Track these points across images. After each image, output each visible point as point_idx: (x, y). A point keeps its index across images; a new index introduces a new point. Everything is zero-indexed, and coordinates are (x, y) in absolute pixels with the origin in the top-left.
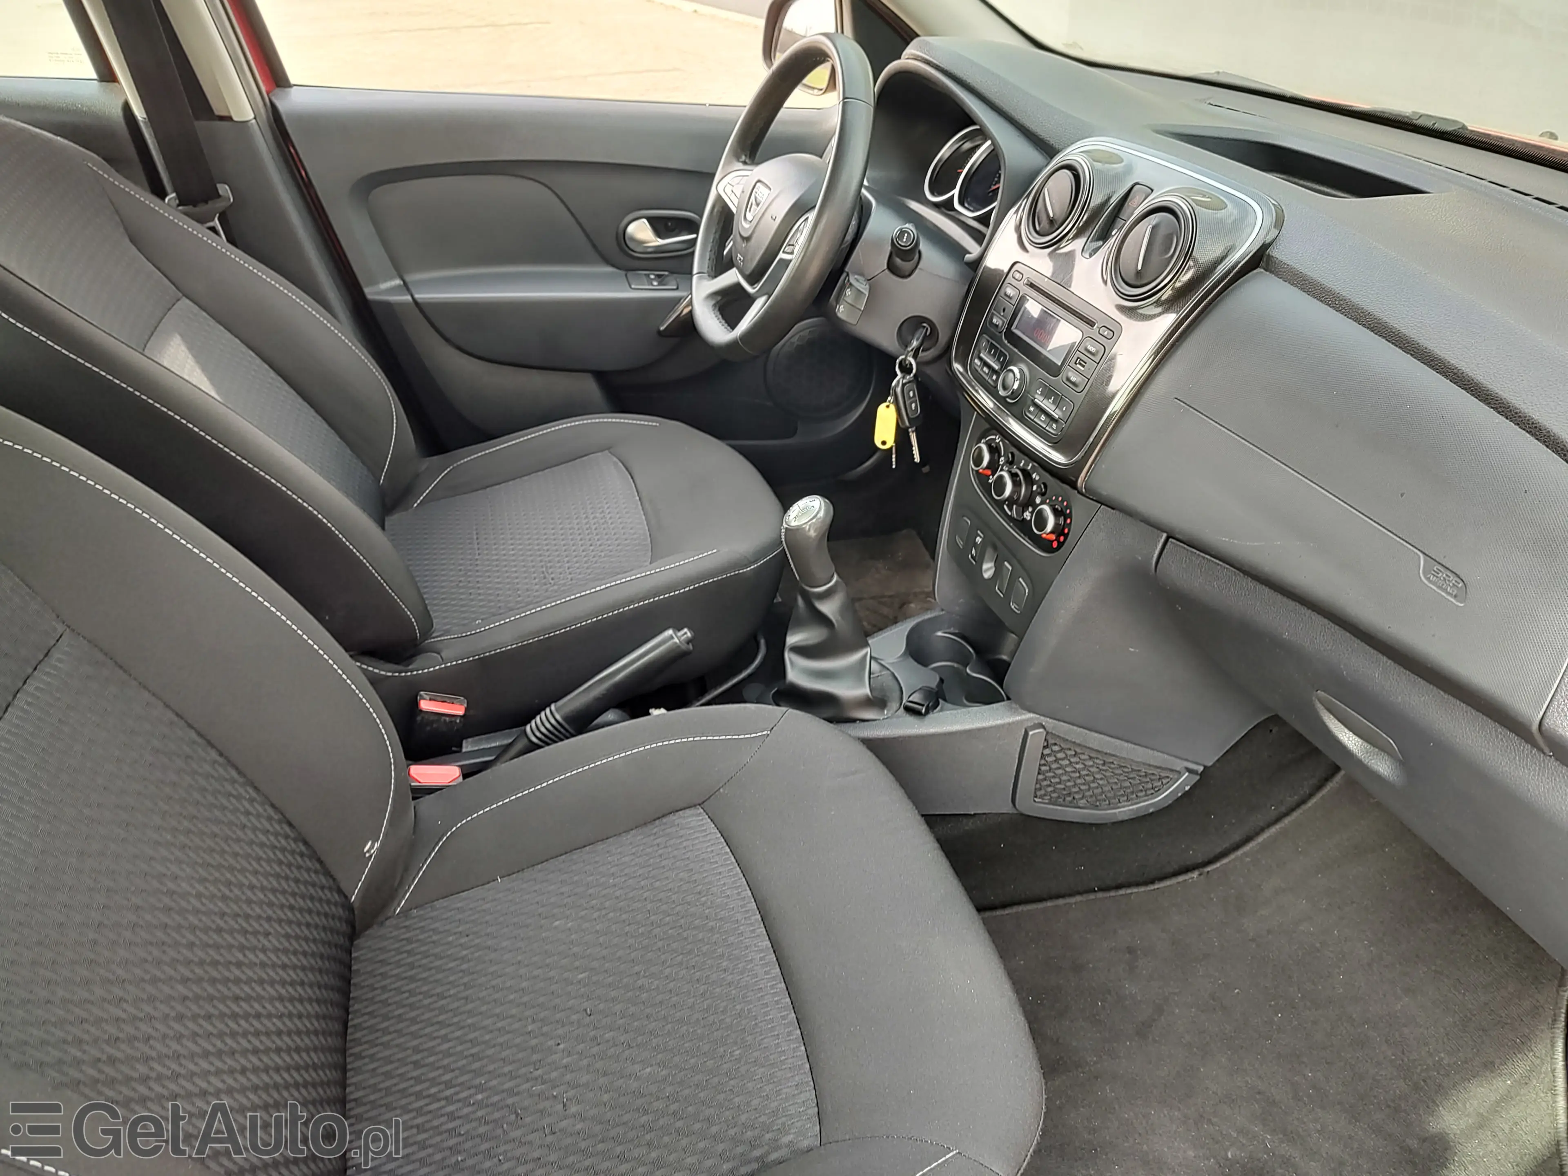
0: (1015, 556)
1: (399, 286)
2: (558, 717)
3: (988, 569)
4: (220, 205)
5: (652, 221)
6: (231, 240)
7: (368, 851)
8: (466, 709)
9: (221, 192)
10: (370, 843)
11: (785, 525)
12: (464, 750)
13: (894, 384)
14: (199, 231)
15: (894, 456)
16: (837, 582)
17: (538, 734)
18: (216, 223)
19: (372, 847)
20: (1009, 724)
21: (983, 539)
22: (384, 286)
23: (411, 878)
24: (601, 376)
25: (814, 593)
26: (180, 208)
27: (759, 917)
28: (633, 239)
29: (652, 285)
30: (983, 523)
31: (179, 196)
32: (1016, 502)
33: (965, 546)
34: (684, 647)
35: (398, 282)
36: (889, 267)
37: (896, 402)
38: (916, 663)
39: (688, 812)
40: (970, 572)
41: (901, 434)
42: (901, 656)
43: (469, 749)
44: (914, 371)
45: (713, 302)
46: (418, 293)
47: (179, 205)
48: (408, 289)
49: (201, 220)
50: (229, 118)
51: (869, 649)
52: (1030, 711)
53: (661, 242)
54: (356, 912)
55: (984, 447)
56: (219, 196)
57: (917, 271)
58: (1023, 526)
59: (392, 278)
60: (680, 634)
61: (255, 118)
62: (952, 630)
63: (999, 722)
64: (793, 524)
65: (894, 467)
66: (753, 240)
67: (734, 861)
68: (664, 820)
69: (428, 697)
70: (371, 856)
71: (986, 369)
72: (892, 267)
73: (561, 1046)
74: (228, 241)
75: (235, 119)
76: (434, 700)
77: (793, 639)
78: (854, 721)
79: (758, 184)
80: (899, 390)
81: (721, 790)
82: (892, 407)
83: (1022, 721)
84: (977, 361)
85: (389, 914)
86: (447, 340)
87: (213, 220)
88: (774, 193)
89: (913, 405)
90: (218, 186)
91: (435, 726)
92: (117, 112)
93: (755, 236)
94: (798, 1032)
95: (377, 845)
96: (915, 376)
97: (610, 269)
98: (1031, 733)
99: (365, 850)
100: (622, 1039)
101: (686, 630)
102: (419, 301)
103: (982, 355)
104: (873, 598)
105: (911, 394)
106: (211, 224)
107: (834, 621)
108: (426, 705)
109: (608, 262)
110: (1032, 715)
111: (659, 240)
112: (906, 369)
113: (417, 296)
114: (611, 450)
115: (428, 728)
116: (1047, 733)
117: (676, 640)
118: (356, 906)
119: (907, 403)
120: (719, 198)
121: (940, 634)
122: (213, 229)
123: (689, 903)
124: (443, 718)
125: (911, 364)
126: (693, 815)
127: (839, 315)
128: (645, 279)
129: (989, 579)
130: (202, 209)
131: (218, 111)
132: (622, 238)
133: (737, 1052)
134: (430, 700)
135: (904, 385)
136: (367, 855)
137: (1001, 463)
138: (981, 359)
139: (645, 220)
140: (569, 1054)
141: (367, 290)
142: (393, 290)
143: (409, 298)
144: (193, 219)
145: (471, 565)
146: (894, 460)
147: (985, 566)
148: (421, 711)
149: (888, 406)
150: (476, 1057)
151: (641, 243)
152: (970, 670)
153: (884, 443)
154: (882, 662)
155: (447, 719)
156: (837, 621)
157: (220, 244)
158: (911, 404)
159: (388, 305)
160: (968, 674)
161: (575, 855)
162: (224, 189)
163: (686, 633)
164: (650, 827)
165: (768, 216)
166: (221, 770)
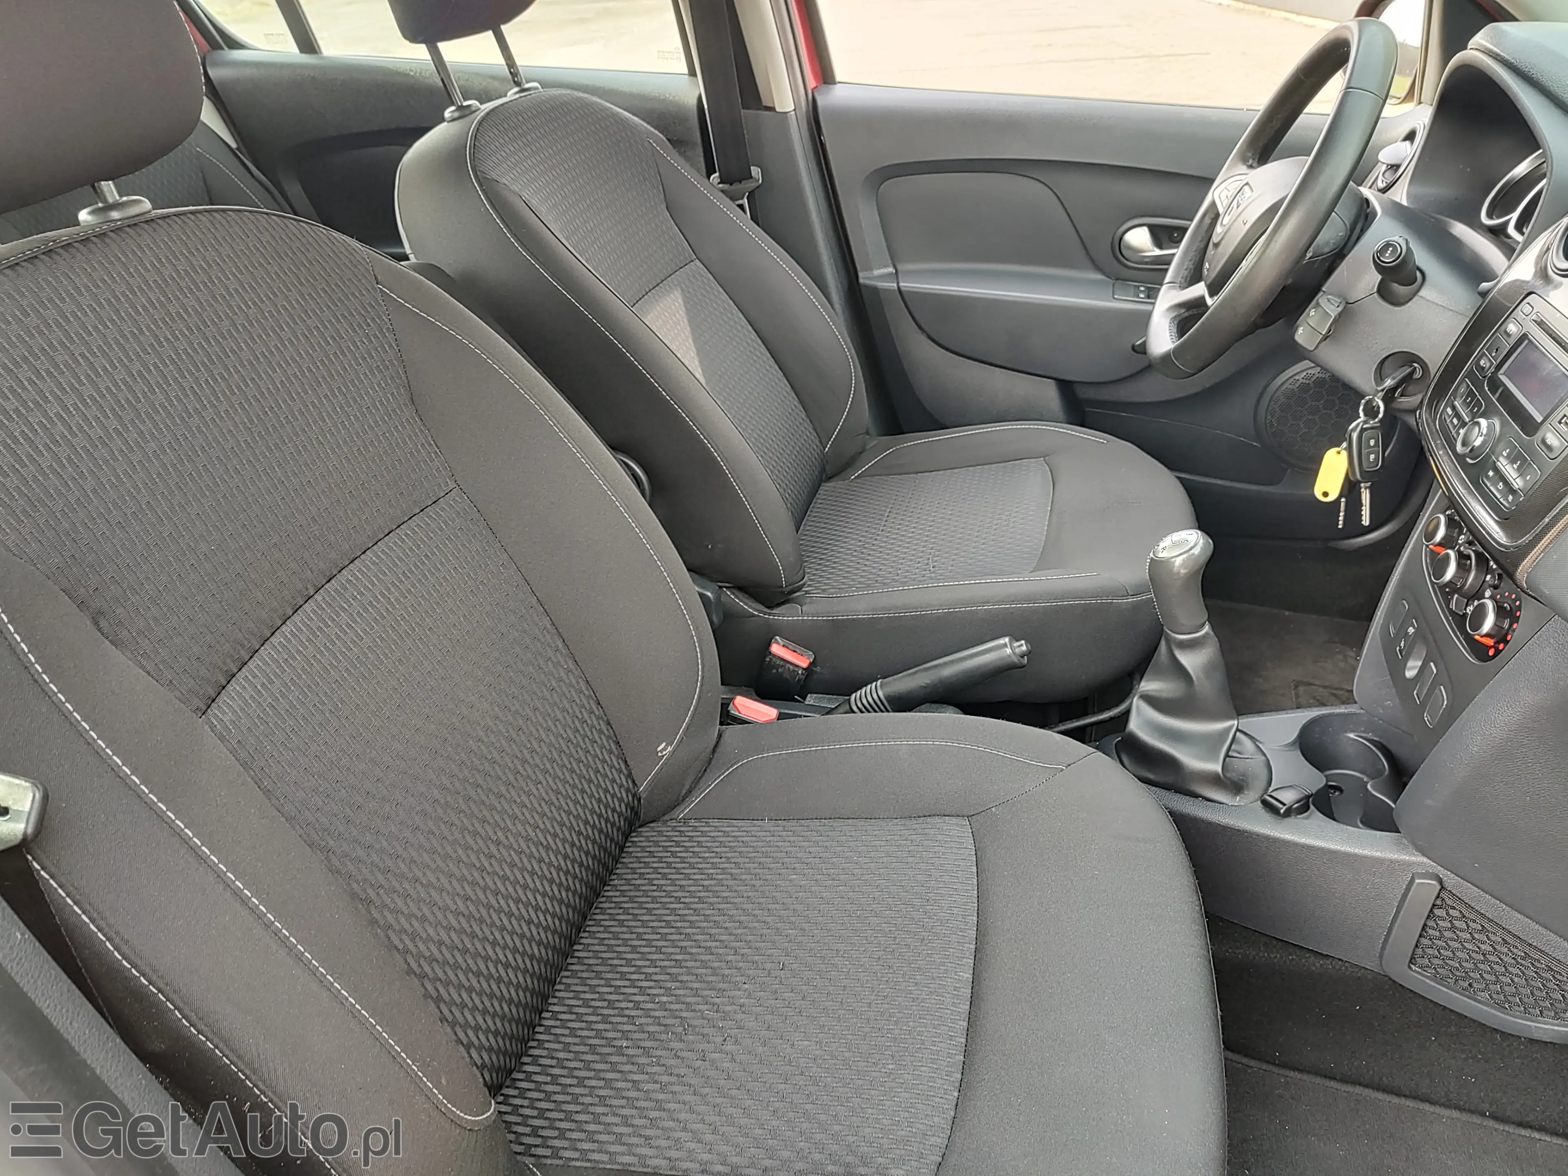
0: (1442, 657)
1: (892, 274)
2: (881, 693)
3: (1413, 668)
4: (750, 185)
5: (1153, 229)
6: (754, 218)
7: (661, 751)
8: (811, 664)
9: (753, 174)
10: (664, 744)
11: (1151, 555)
12: (807, 703)
13: (1351, 427)
14: (729, 208)
15: (1342, 514)
16: (1207, 633)
17: (859, 705)
18: (745, 202)
19: (664, 749)
20: (1391, 861)
21: (1417, 630)
22: (877, 272)
23: (699, 792)
24: (1066, 387)
25: (1175, 639)
26: (720, 185)
27: (973, 947)
28: (1130, 248)
29: (1138, 297)
30: (1419, 611)
31: (720, 176)
32: (1458, 591)
33: (1397, 634)
34: (1015, 659)
35: (891, 270)
36: (1379, 291)
37: (1349, 449)
38: (1303, 758)
39: (954, 820)
40: (1396, 666)
41: (1350, 488)
42: (1286, 745)
43: (812, 703)
44: (1381, 416)
45: (1174, 315)
46: (904, 282)
47: (719, 183)
48: (897, 278)
49: (733, 199)
50: (772, 109)
51: (1236, 722)
52: (1424, 855)
53: (1157, 252)
54: (642, 801)
55: (1442, 518)
56: (751, 177)
57: (1416, 298)
58: (1459, 619)
59: (886, 266)
60: (1016, 644)
61: (794, 110)
62: (1370, 735)
63: (1378, 854)
64: (1160, 555)
65: (1340, 527)
66: (1220, 248)
67: (976, 883)
68: (929, 820)
69: (782, 643)
70: (663, 756)
71: (1455, 421)
72: (1383, 291)
73: (746, 986)
74: (752, 219)
75: (778, 110)
76: (787, 648)
77: (1148, 686)
78: (1196, 796)
79: (1246, 188)
80: (1355, 436)
81: (993, 809)
82: (1344, 454)
83: (1410, 864)
84: (1449, 410)
85: (674, 817)
86: (920, 327)
87: (742, 198)
88: (1255, 194)
89: (1372, 457)
90: (752, 168)
91: (780, 670)
92: (694, 102)
93: (1223, 242)
94: (959, 1076)
95: (669, 749)
96: (1381, 421)
97: (1100, 277)
98: (1417, 881)
99: (659, 749)
100: (798, 1003)
101: (1023, 642)
102: (903, 289)
103: (1456, 403)
104: (1325, 687)
105: (1372, 442)
106: (740, 202)
107: (1194, 677)
108: (776, 649)
109: (1099, 269)
110: (1425, 860)
111: (1155, 249)
112: (1371, 412)
113: (901, 284)
114: (1047, 458)
115: (774, 671)
116: (1442, 888)
117: (1008, 651)
118: (643, 796)
119: (1364, 452)
120: (1213, 204)
121: (1352, 735)
122: (741, 207)
123: (913, 906)
124: (788, 665)
125: (1379, 407)
126: (957, 825)
127: (1297, 338)
128: (1132, 290)
129: (1409, 680)
130: (736, 187)
131: (766, 102)
132: (1118, 246)
133: (890, 1067)
134: (783, 646)
135: (1363, 430)
136: (660, 754)
137: (1460, 542)
138: (1454, 408)
139: (1145, 229)
140: (749, 996)
141: (861, 275)
142: (882, 277)
143: (895, 285)
144: (727, 196)
145: (871, 538)
146: (1341, 518)
147: (1410, 664)
148: (770, 653)
149: (1339, 453)
150: (678, 963)
151: (1137, 251)
152: (1371, 786)
153: (1326, 494)
154: (1260, 746)
155: (791, 667)
156: (1197, 677)
157: (744, 220)
158: (1369, 454)
159: (875, 290)
160: (1367, 790)
161: (837, 823)
162: (755, 171)
163: (1022, 645)
164: (914, 821)
165: (1240, 219)
166: (548, 637)
